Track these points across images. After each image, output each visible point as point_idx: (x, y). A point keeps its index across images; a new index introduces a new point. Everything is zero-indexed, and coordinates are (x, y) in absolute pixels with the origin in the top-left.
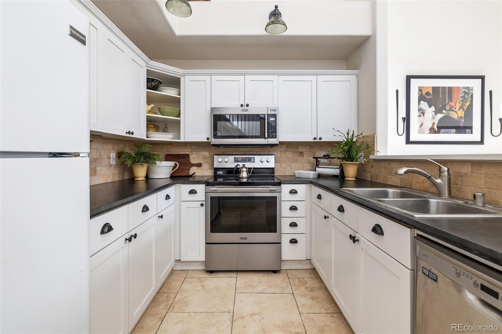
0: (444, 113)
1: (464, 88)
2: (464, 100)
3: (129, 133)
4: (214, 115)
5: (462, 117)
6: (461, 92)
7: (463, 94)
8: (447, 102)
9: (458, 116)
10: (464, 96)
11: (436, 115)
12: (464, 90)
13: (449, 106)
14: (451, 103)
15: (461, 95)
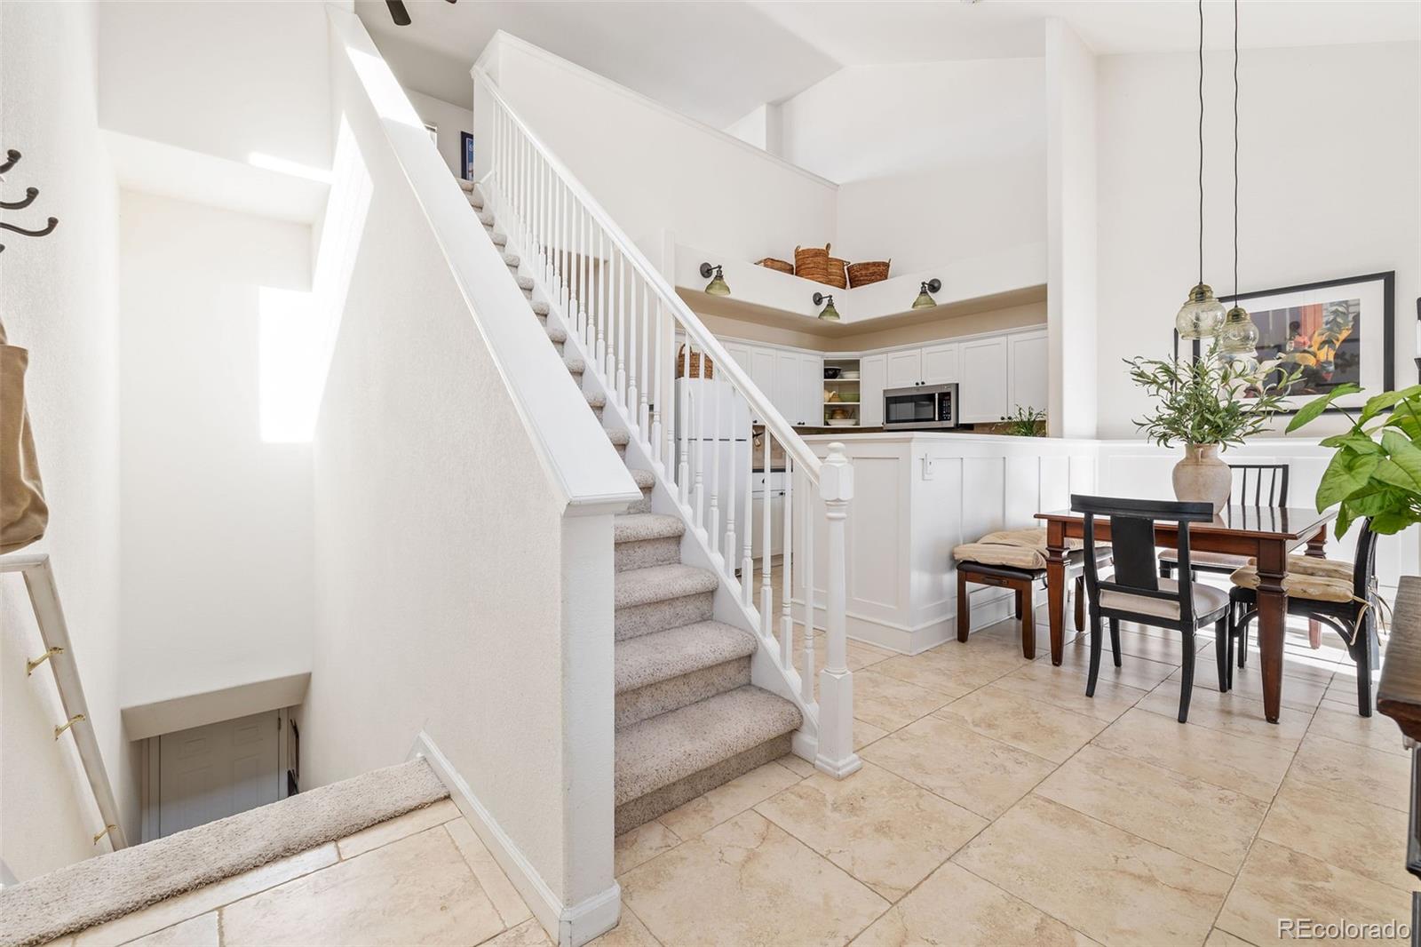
0: (1280, 358)
1: (1332, 304)
2: (1335, 328)
3: (800, 424)
4: (887, 398)
5: (1330, 362)
6: (1324, 314)
7: (1332, 317)
8: (1288, 337)
9: (1318, 361)
10: (1334, 319)
11: (1260, 363)
12: (1334, 308)
13: (1293, 345)
14: (1298, 338)
15: (1325, 320)
